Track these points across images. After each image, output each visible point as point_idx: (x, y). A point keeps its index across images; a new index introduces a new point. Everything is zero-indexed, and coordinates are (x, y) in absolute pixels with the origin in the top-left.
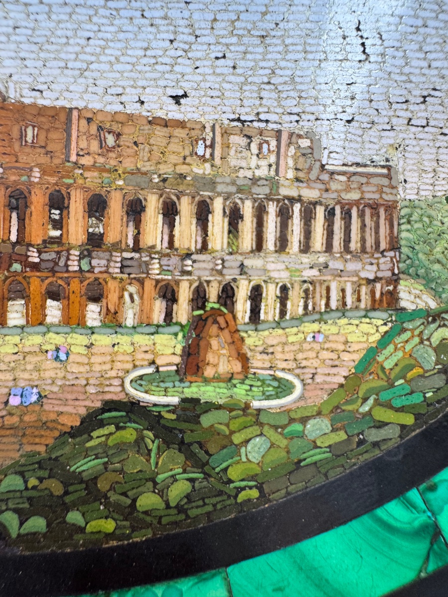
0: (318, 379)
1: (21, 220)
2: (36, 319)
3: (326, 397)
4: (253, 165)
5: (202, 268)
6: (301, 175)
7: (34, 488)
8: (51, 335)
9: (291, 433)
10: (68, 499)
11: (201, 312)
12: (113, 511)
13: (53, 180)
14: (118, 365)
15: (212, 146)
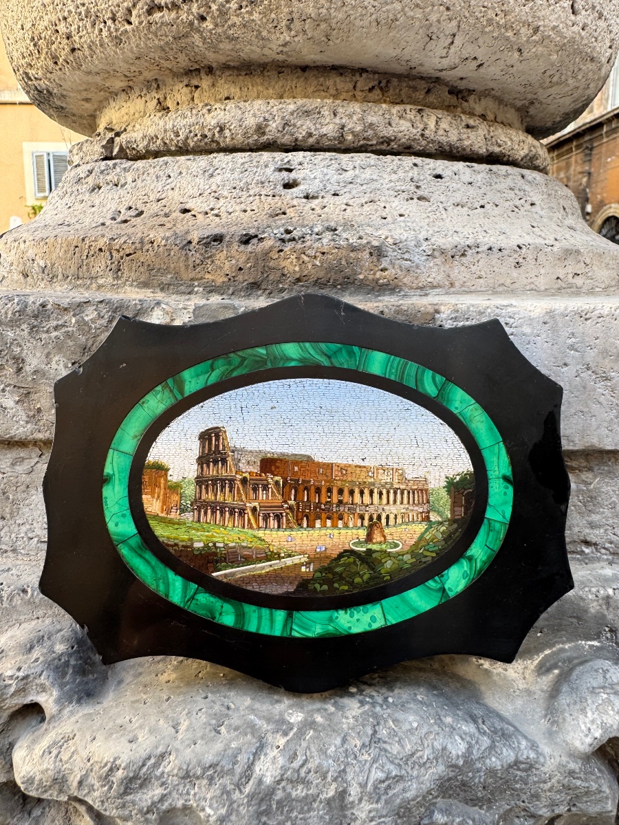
0: (407, 543)
1: (319, 496)
2: (324, 526)
3: (409, 548)
4: (386, 479)
6: (400, 481)
7: (324, 576)
8: (328, 530)
9: (399, 559)
10: (334, 580)
11: (371, 523)
12: (348, 583)
13: (328, 484)
14: (348, 539)
15: (373, 473)
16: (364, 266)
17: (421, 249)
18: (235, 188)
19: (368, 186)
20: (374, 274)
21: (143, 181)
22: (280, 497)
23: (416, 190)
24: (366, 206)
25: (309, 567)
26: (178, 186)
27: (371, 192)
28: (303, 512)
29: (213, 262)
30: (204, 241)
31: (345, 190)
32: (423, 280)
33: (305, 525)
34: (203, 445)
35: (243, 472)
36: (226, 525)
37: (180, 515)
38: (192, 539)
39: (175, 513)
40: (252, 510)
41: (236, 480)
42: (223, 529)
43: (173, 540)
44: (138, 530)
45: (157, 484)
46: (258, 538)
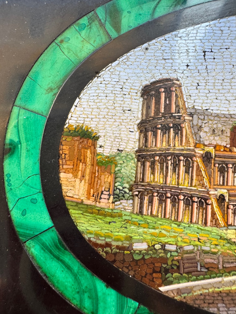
34: (147, 104)
35: (206, 146)
36: (180, 219)
37: (113, 203)
38: (131, 237)
39: (106, 201)
40: (218, 200)
41: (195, 156)
42: (176, 226)
43: (103, 238)
44: (54, 222)
45: (82, 158)
46: (226, 239)
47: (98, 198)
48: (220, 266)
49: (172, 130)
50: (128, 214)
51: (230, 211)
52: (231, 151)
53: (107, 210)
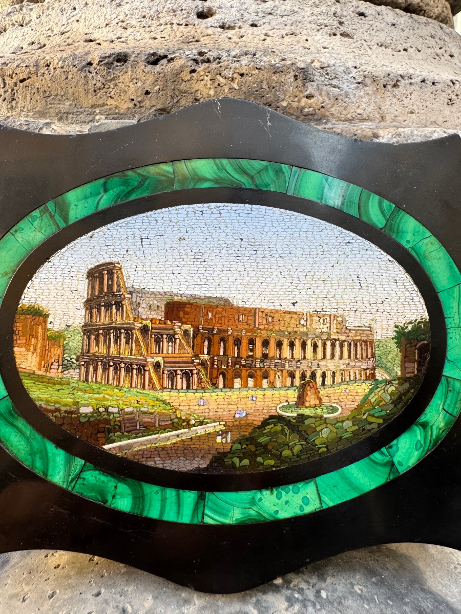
0: (347, 406)
1: (239, 349)
2: (245, 385)
3: (350, 413)
4: (321, 327)
5: (304, 365)
6: (339, 331)
7: (245, 448)
8: (250, 391)
9: (338, 426)
10: (257, 452)
11: (304, 382)
12: (274, 456)
13: (250, 334)
14: (274, 402)
15: (306, 321)
16: (287, 91)
17: (351, 75)
18: (144, 17)
19: (289, 18)
20: (299, 101)
21: (47, 16)
22: (190, 350)
23: (339, 26)
24: (286, 37)
25: (226, 437)
26: (83, 17)
27: (292, 24)
28: (218, 369)
29: (116, 85)
30: (106, 60)
31: (264, 21)
32: (352, 111)
33: (221, 385)
34: (92, 284)
35: (144, 320)
36: (121, 385)
37: (62, 372)
38: (78, 402)
39: (56, 371)
40: (154, 366)
41: (134, 329)
42: (118, 391)
43: (53, 404)
44: (8, 392)
45: (34, 333)
46: (162, 401)
47: (48, 368)
48: (157, 425)
49: (114, 306)
50: (76, 382)
51: (165, 376)
52: (165, 323)
53: (56, 379)
